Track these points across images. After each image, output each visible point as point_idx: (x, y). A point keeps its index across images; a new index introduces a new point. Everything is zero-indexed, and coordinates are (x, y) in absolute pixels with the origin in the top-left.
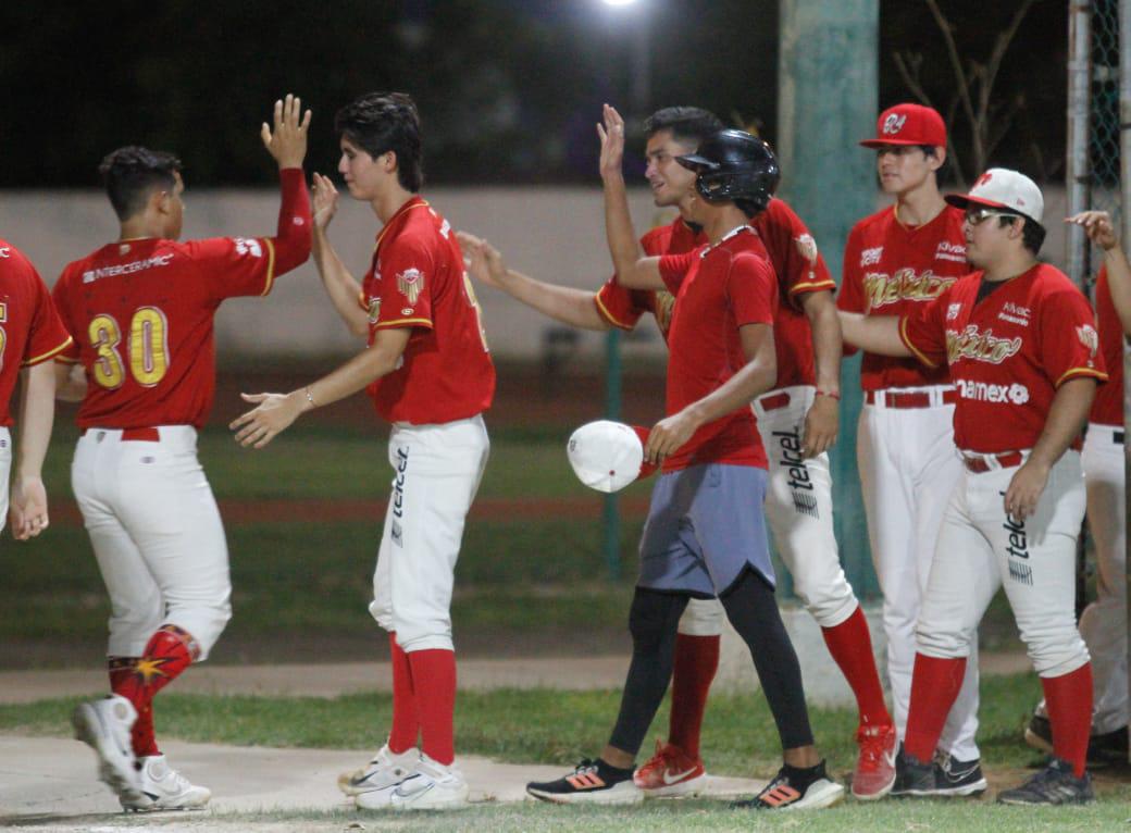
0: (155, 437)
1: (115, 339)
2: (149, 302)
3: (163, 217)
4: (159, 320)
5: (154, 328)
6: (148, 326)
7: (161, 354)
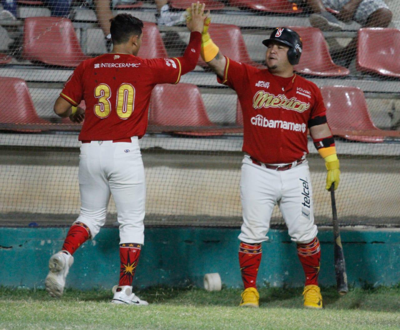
0: (130, 141)
1: (108, 95)
2: (128, 82)
3: (134, 46)
4: (132, 90)
5: (130, 93)
6: (126, 92)
7: (131, 105)
